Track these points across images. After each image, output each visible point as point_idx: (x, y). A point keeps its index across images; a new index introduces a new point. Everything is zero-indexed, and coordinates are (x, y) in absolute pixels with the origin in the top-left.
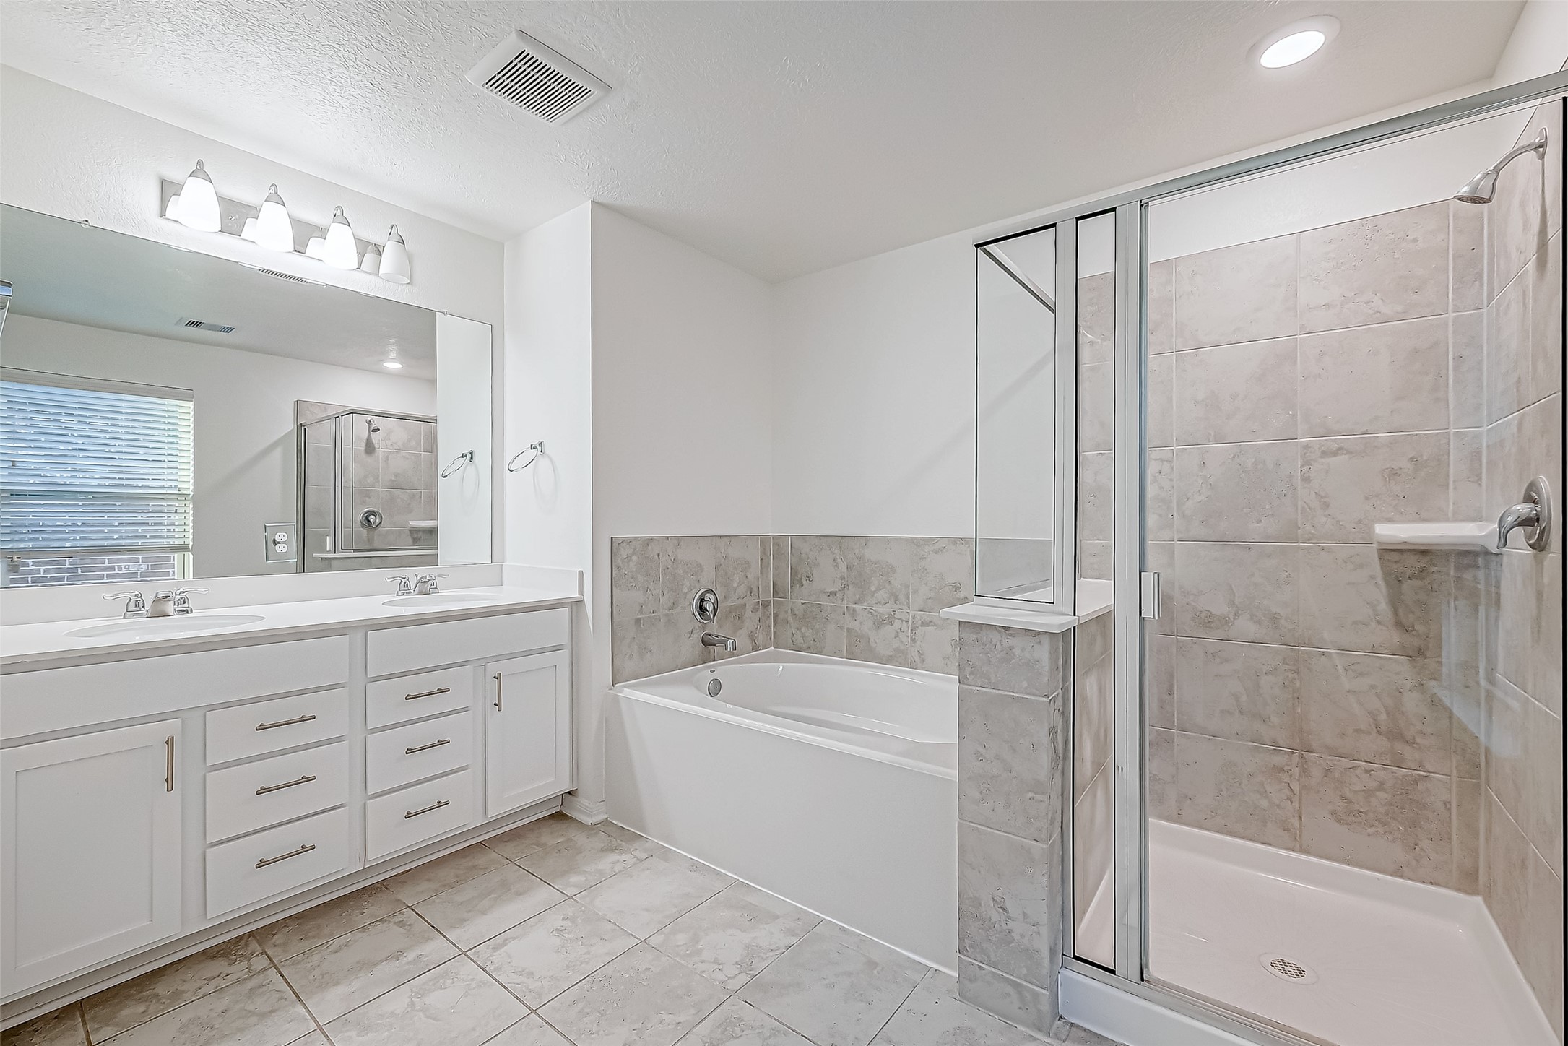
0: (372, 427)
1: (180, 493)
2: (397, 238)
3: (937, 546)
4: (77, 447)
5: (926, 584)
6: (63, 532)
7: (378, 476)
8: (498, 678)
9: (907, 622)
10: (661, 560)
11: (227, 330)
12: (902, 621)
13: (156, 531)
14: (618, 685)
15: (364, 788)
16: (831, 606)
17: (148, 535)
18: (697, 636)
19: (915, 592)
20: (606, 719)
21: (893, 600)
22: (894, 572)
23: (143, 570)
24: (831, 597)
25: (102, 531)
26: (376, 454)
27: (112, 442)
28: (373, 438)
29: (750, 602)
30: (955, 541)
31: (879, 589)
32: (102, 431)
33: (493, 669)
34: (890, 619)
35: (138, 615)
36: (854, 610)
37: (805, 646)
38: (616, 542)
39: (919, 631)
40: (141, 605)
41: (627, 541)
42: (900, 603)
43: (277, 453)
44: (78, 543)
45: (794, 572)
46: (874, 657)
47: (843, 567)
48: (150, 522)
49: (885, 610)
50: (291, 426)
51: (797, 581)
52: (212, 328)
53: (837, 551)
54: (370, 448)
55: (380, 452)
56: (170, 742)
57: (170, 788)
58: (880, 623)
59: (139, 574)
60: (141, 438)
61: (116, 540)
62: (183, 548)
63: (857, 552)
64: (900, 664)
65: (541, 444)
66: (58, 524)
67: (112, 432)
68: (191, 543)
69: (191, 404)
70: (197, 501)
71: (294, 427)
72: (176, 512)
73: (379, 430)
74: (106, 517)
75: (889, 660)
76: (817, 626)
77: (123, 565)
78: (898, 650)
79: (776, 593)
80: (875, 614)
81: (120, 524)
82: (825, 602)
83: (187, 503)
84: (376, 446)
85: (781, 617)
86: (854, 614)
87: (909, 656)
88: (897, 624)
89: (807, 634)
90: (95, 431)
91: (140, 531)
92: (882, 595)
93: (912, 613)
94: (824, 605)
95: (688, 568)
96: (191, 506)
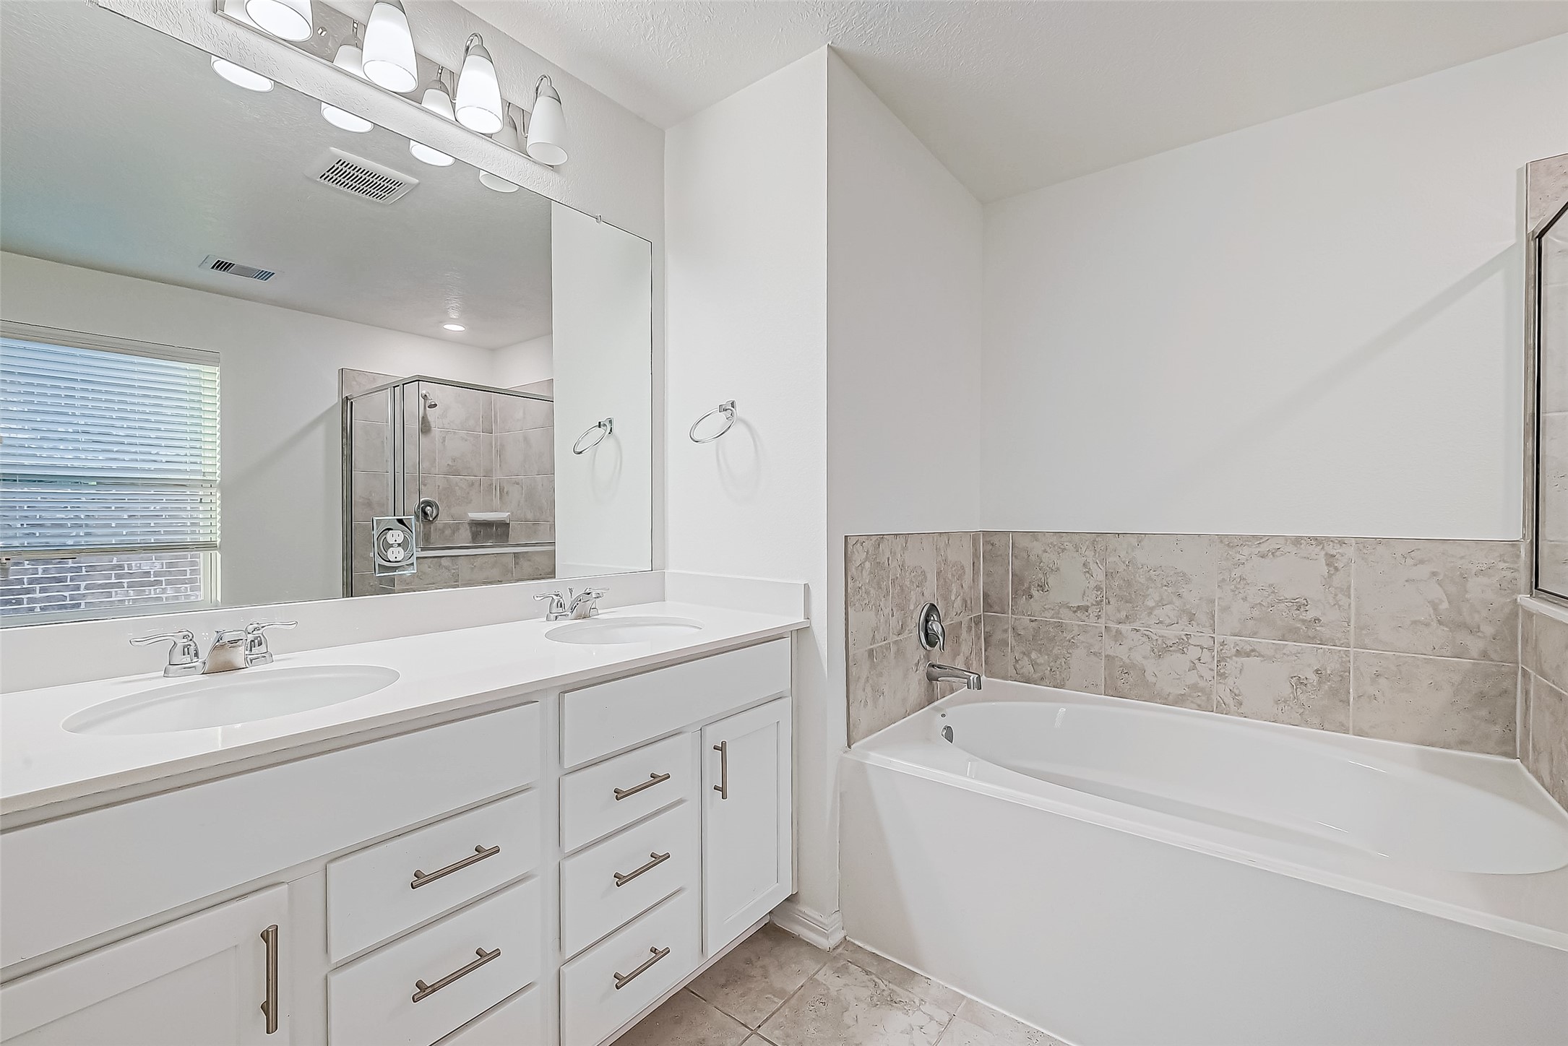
0: (428, 403)
1: (205, 478)
2: (551, 93)
3: (1264, 548)
4: (80, 429)
5: (1245, 599)
6: (61, 526)
7: (435, 459)
8: (722, 748)
9: (1211, 650)
10: (891, 566)
11: (265, 275)
12: (1202, 648)
13: (170, 525)
14: (854, 745)
15: (558, 947)
16: (1079, 625)
17: (162, 530)
18: (923, 669)
19: (1226, 609)
20: (841, 794)
21: (1185, 619)
22: (1188, 581)
23: (156, 569)
24: (1079, 614)
25: (109, 526)
26: (432, 434)
27: (119, 423)
28: (428, 416)
29: (965, 619)
30: (1297, 541)
31: (1161, 603)
32: (107, 409)
33: (714, 735)
34: (1182, 645)
35: (190, 669)
36: (1119, 632)
37: (1036, 676)
38: (851, 542)
39: (1232, 665)
40: (192, 652)
41: (861, 540)
42: (1198, 625)
43: (320, 431)
44: (83, 541)
45: (1018, 579)
46: (1150, 693)
47: (1099, 575)
48: (164, 514)
49: (1172, 634)
50: (335, 400)
51: (1022, 589)
52: (246, 272)
53: (1090, 553)
54: (425, 427)
55: (436, 431)
56: (270, 937)
57: (271, 1027)
58: (1162, 650)
59: (152, 573)
60: (153, 418)
61: (124, 536)
62: (209, 546)
63: (1123, 554)
64: (1199, 706)
65: (733, 405)
66: (58, 516)
67: (120, 410)
68: (219, 540)
69: (217, 370)
70: (227, 490)
71: (339, 400)
72: (201, 502)
73: (435, 405)
74: (113, 508)
75: (1179, 701)
76: (1055, 651)
77: (133, 563)
78: (1194, 687)
79: (988, 605)
80: (1155, 637)
81: (130, 516)
82: (1068, 618)
83: (213, 491)
84: (433, 425)
85: (998, 636)
86: (1118, 636)
87: (1214, 697)
88: (1193, 653)
89: (1040, 661)
90: (99, 408)
91: (152, 525)
92: (1166, 613)
93: (1219, 639)
94: (1066, 624)
95: (914, 576)
96: (218, 495)
